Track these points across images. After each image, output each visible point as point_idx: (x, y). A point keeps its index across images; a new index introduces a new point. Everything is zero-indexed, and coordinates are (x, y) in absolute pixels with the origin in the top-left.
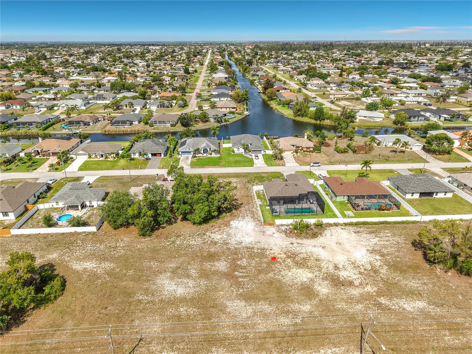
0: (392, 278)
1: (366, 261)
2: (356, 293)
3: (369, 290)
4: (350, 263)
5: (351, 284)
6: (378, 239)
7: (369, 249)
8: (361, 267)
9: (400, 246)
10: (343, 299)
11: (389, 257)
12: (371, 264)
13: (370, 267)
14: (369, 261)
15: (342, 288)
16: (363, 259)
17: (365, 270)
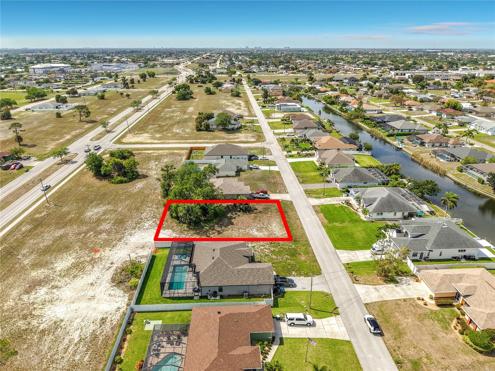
0: (6, 327)
1: (46, 313)
2: (13, 292)
3: (8, 303)
4: (54, 299)
5: (27, 292)
6: (76, 340)
7: (63, 323)
8: (41, 306)
9: (45, 360)
10: (15, 283)
11: (35, 337)
12: (38, 316)
13: (36, 314)
14: (45, 315)
15: (28, 285)
16: (51, 311)
17: (35, 308)
